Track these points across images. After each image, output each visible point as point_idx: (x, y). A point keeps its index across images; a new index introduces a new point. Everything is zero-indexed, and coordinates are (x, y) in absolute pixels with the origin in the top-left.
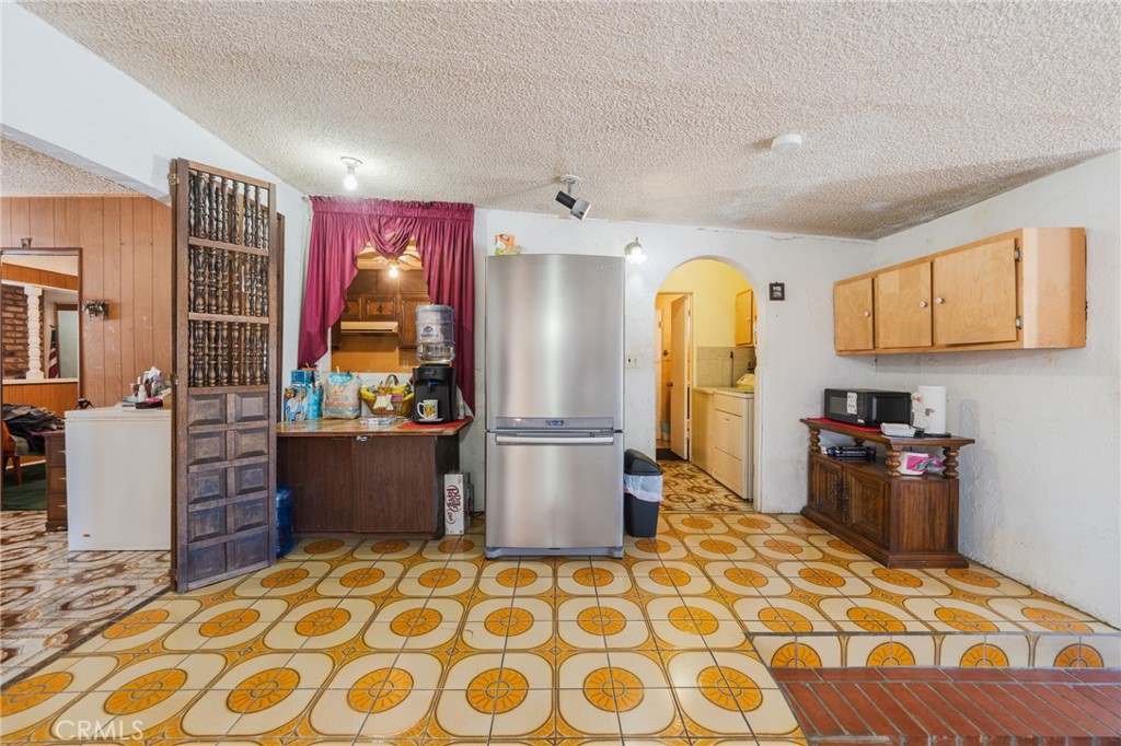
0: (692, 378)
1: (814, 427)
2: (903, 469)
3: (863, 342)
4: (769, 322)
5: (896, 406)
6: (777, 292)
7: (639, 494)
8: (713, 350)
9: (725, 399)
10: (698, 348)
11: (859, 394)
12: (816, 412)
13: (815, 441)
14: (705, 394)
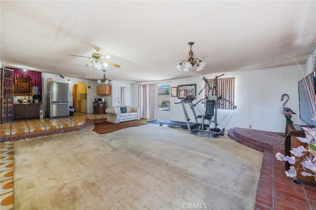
0: (78, 98)
1: (94, 103)
2: (101, 106)
3: (98, 94)
4: (88, 90)
5: (100, 100)
6: (89, 87)
7: (71, 110)
8: (82, 94)
9: (84, 100)
10: (80, 94)
11: (98, 99)
12: (94, 101)
13: (94, 105)
14: (81, 101)
